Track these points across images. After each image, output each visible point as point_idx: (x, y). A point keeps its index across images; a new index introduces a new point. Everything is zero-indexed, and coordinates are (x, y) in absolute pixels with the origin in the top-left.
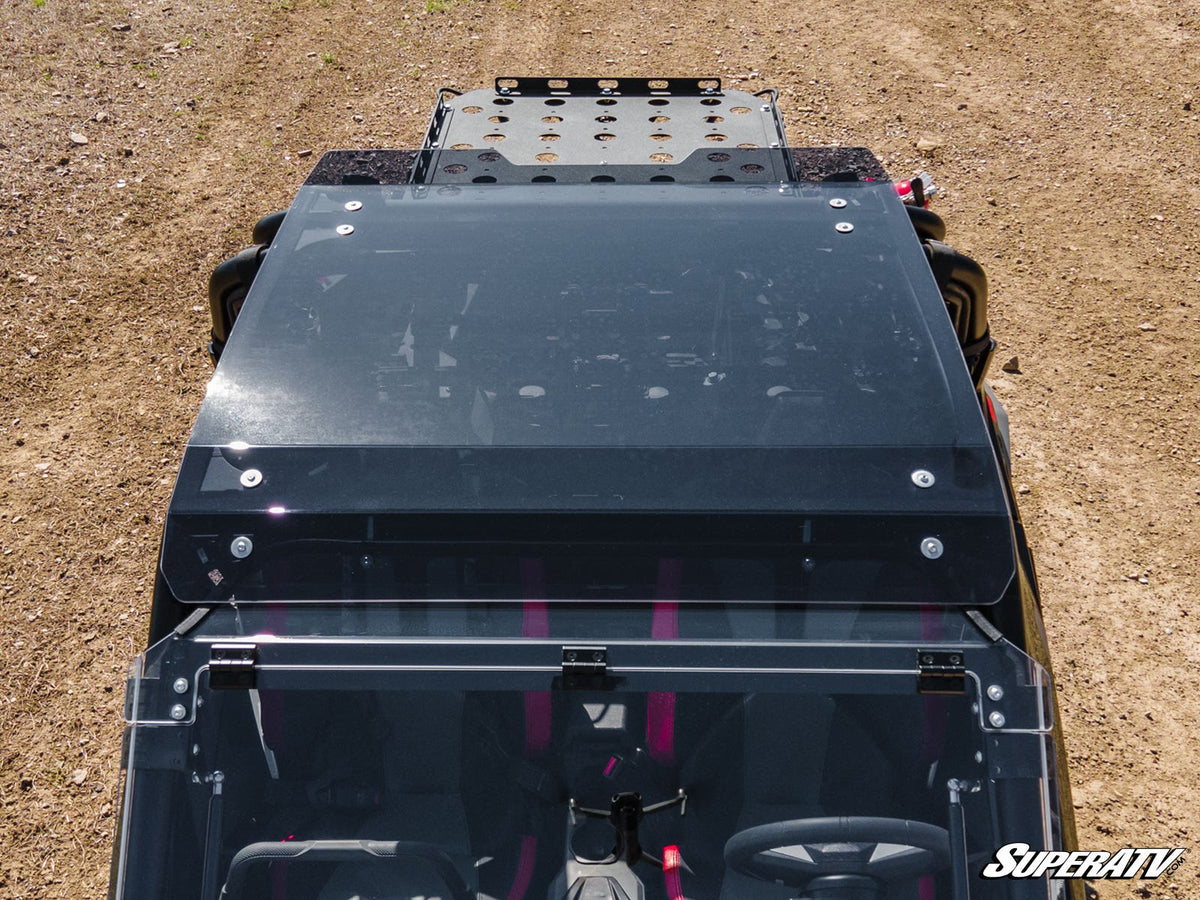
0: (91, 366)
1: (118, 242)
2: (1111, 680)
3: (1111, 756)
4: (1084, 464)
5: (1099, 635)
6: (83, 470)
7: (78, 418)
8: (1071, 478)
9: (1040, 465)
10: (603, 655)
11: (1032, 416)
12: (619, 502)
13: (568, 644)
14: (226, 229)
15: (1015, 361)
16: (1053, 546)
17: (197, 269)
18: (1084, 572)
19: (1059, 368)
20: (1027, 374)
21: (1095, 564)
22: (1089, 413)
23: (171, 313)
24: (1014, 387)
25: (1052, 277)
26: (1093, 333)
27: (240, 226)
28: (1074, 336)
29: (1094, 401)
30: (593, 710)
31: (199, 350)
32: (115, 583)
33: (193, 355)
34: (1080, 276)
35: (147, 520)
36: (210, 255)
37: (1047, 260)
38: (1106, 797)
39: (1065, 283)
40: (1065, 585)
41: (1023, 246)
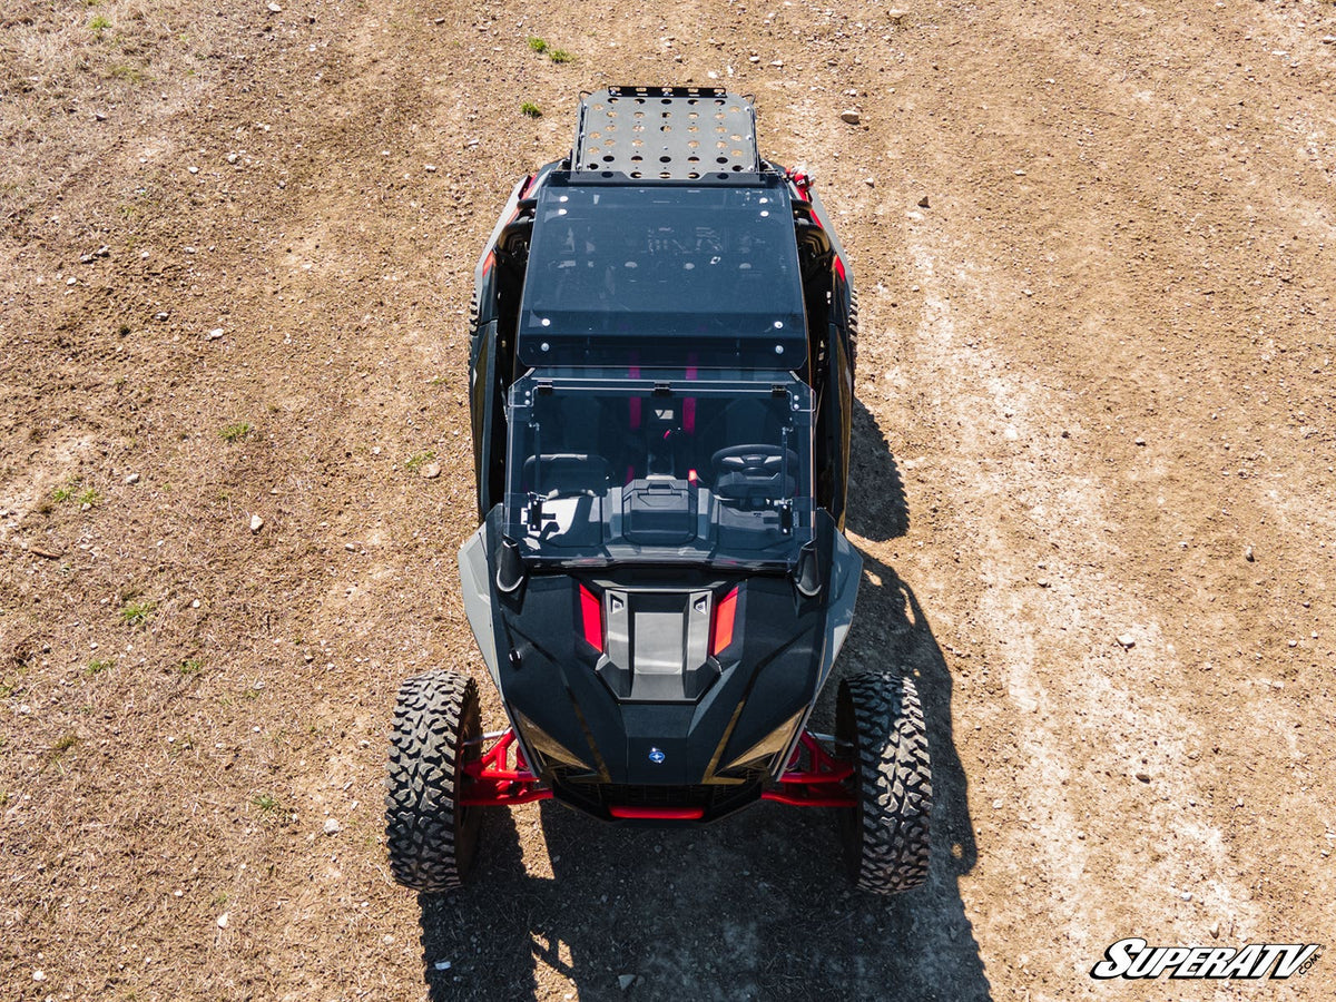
0: (321, 195)
1: (319, 98)
2: (943, 404)
3: (934, 444)
4: (956, 272)
5: (942, 379)
6: (333, 269)
7: (322, 232)
8: (946, 282)
9: (929, 272)
10: (668, 385)
11: (931, 239)
12: (672, 332)
13: (656, 381)
14: (393, 88)
15: (926, 199)
16: (926, 325)
17: (379, 122)
18: (941, 341)
19: (955, 204)
20: (934, 207)
21: (948, 336)
22: (967, 236)
23: (368, 156)
24: (923, 218)
25: (965, 132)
26: (983, 177)
27: (403, 86)
28: (970, 180)
29: (972, 228)
30: (658, 412)
31: (392, 185)
32: (371, 343)
33: (388, 189)
34: (985, 131)
35: (381, 304)
36: (386, 110)
37: (964, 117)
38: (926, 465)
39: (974, 136)
40: (928, 349)
41: (950, 105)
